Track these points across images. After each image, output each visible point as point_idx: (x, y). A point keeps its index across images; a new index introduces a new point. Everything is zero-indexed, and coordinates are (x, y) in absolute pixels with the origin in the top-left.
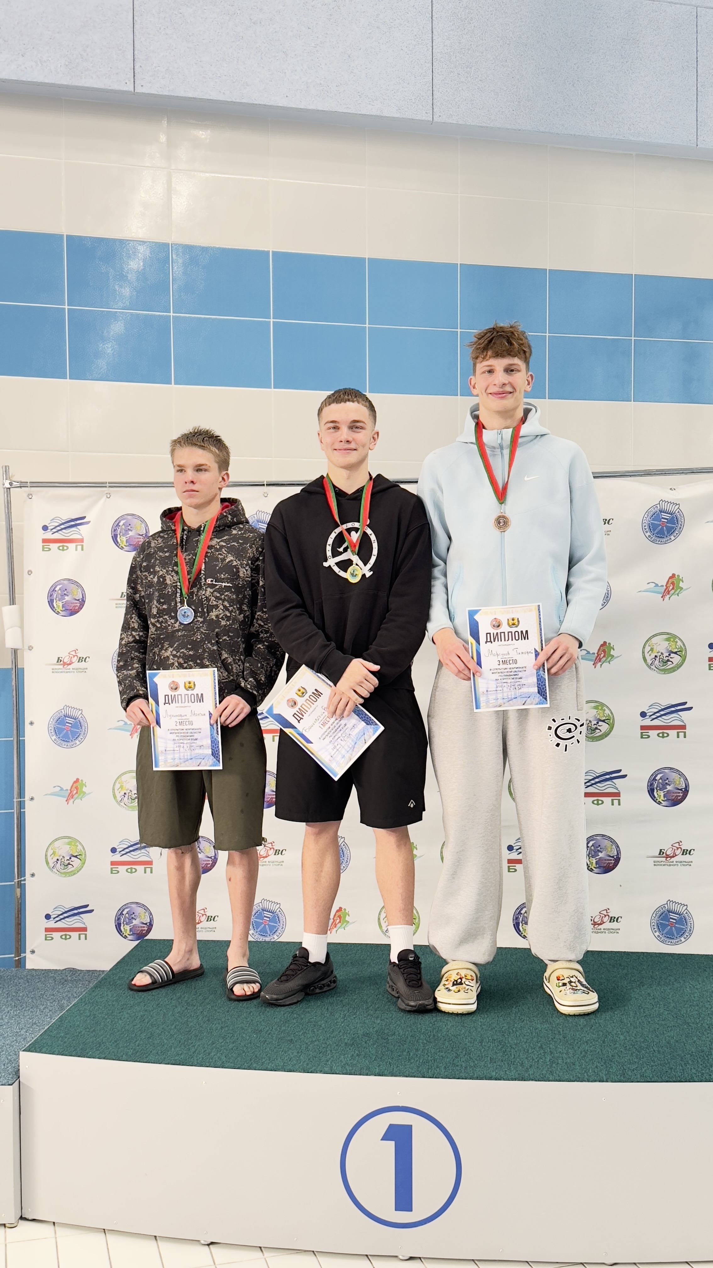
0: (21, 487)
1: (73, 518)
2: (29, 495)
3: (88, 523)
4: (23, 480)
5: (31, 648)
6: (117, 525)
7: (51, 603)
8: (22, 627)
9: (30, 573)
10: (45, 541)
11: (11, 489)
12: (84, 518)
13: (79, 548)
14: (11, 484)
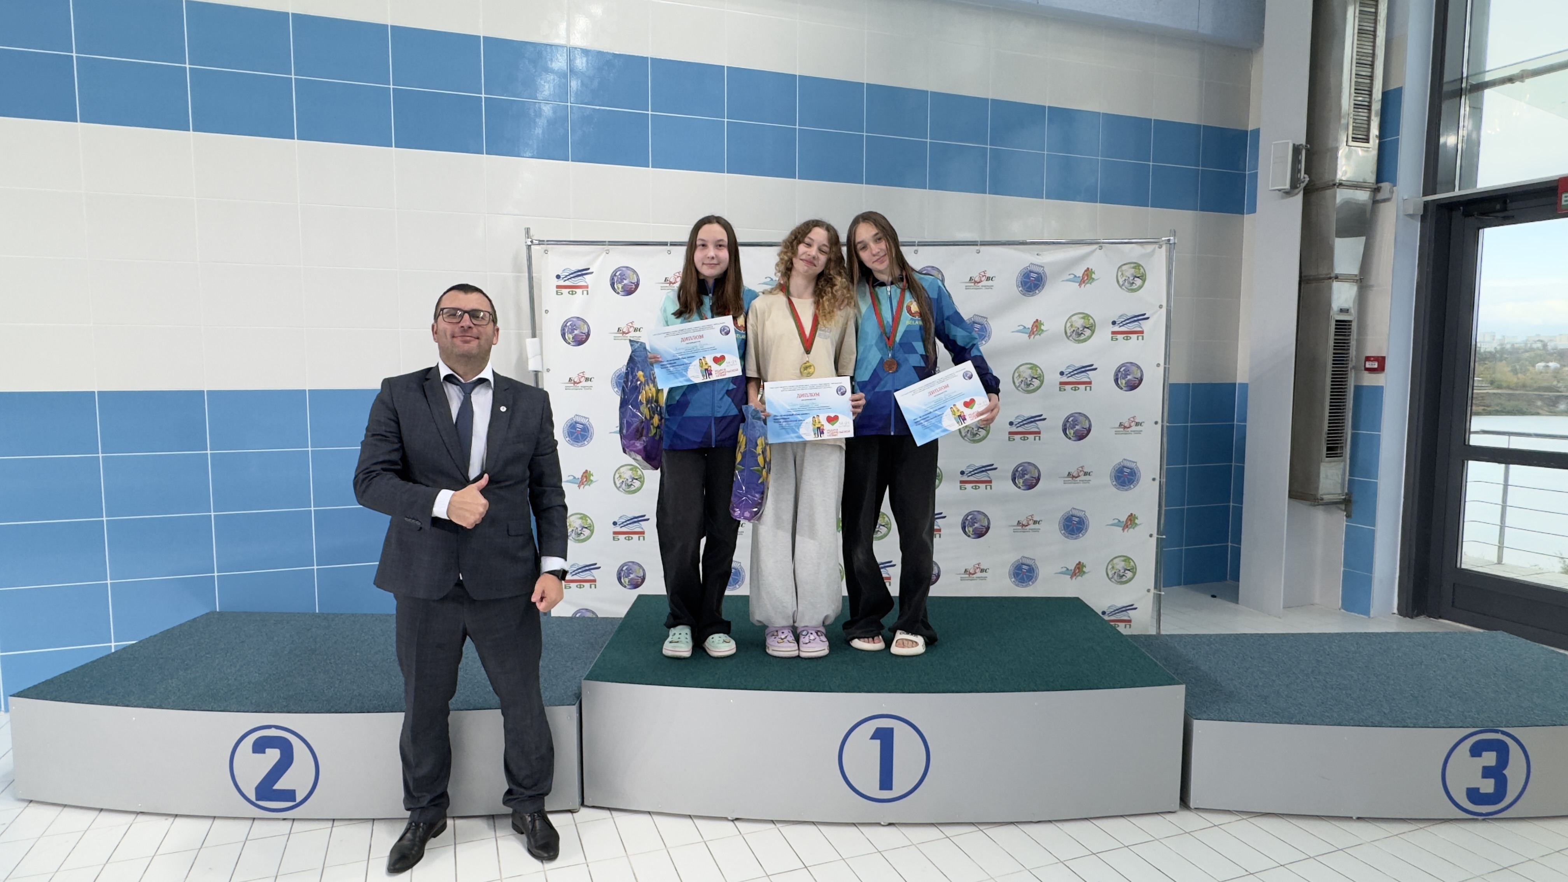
0: (539, 244)
1: (580, 269)
2: (545, 251)
3: (592, 273)
4: (541, 239)
5: (548, 370)
6: (614, 275)
7: (563, 335)
8: (542, 354)
9: (547, 311)
10: (558, 287)
11: (532, 246)
12: (589, 269)
13: (585, 292)
14: (532, 242)
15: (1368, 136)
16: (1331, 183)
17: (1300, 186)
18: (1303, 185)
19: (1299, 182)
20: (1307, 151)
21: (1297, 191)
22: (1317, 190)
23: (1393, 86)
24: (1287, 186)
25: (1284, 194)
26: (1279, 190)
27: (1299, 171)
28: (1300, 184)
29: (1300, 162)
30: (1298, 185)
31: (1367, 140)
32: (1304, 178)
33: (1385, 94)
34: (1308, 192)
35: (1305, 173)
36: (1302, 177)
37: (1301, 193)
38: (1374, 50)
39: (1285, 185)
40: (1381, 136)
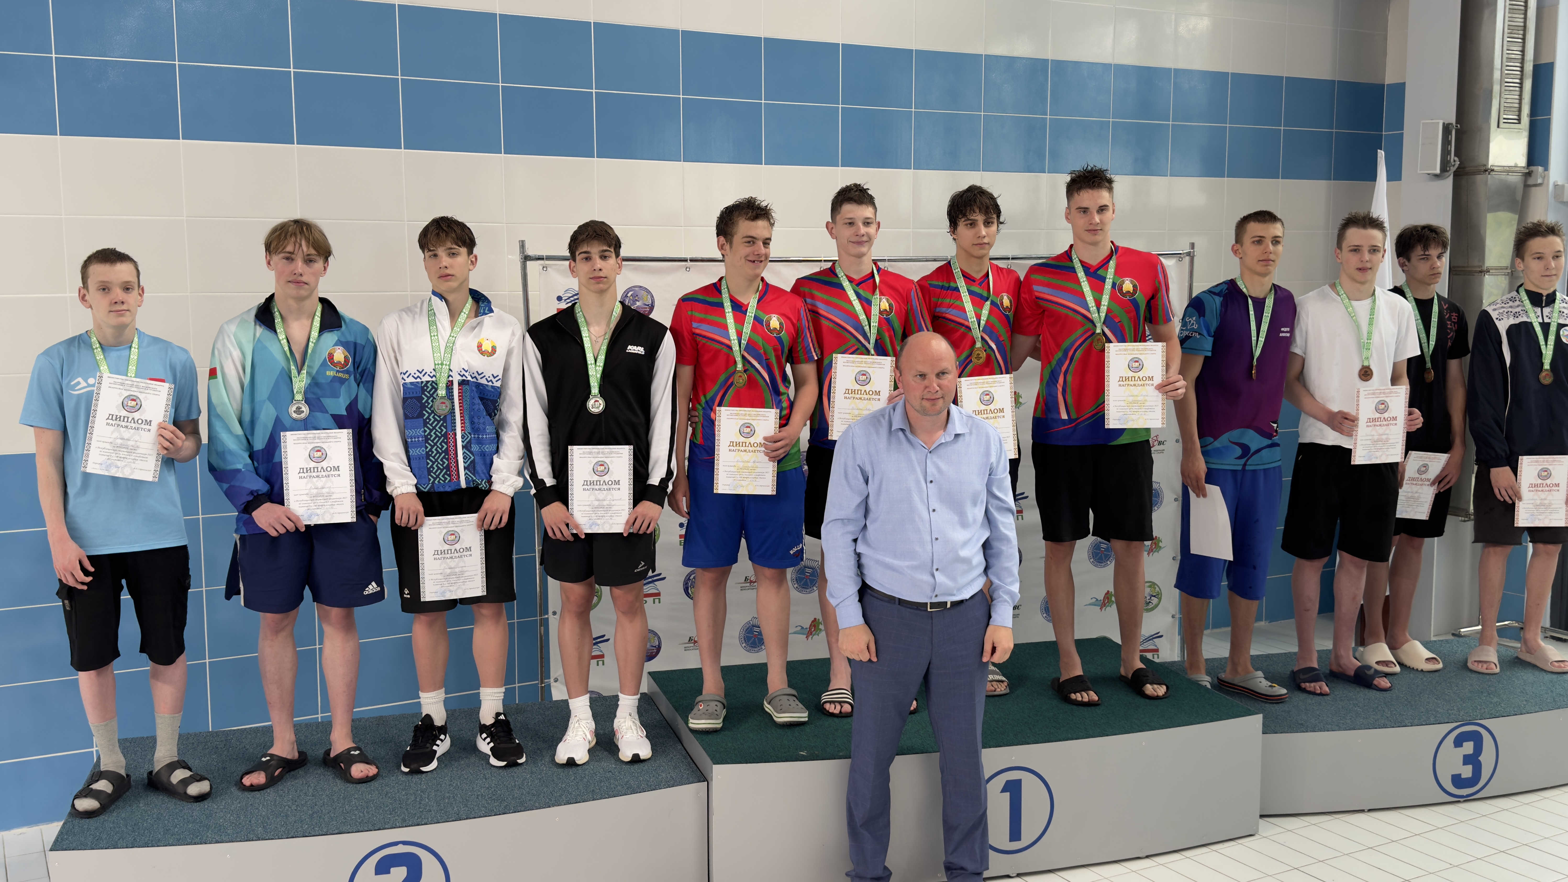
15: (1519, 116)
16: (1483, 168)
17: (1450, 169)
18: (1453, 169)
19: (1448, 165)
20: (1457, 131)
21: (1447, 174)
22: (1467, 174)
23: (1544, 60)
24: (1438, 171)
25: (1434, 177)
26: (1429, 174)
27: (1449, 153)
28: (1450, 167)
29: (1450, 143)
30: (1448, 169)
31: (1519, 121)
32: (1454, 161)
33: (1537, 68)
34: (1458, 175)
35: (1455, 155)
36: (1452, 160)
37: (1452, 177)
38: (1525, 22)
39: (1436, 170)
40: (1533, 113)
